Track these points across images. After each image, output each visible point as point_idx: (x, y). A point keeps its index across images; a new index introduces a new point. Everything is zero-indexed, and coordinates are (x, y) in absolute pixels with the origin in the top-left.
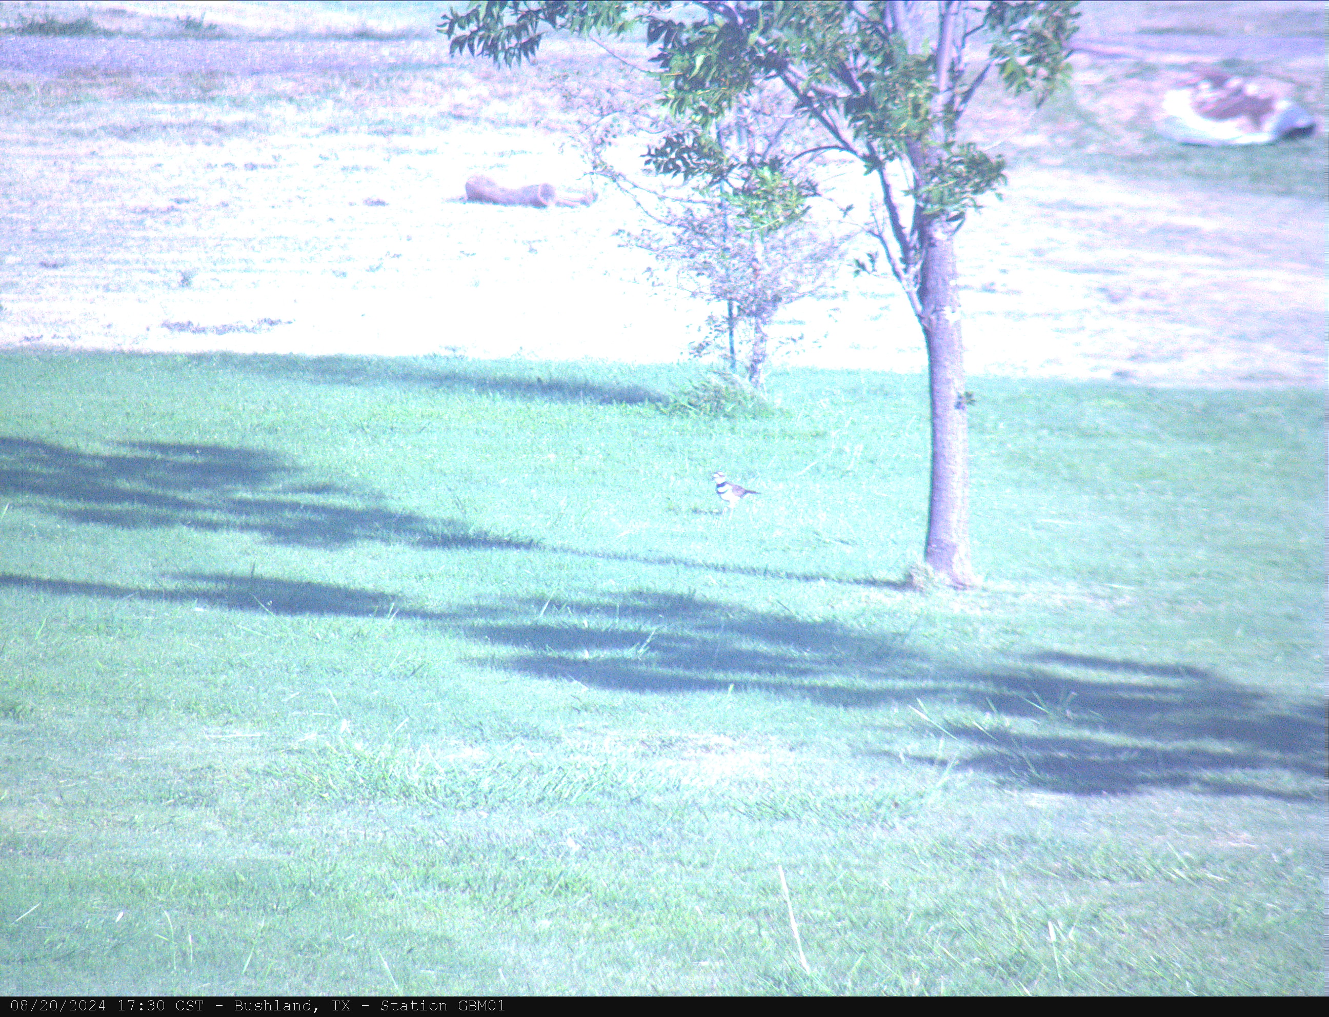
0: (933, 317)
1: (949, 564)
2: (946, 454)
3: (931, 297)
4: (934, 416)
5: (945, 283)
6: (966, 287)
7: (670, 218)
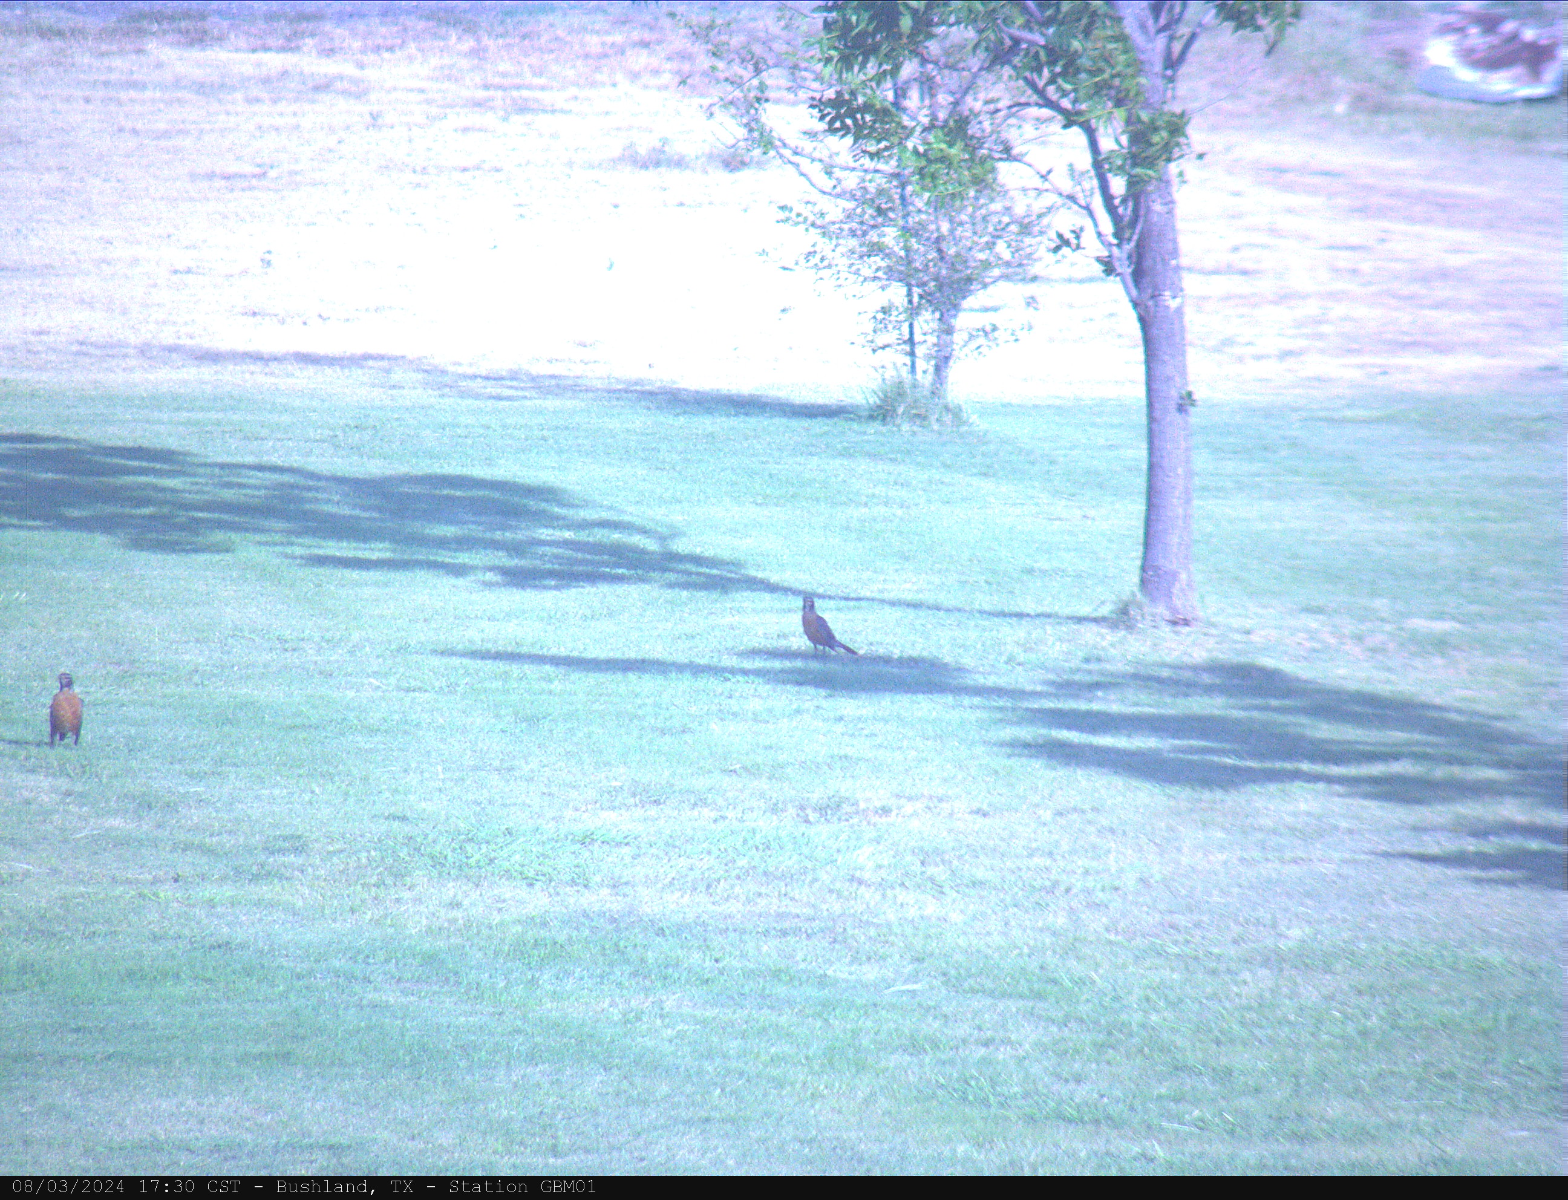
0: (1151, 303)
1: (1169, 595)
2: (1166, 463)
3: (1146, 281)
4: (1151, 418)
5: (1165, 262)
6: (1189, 269)
7: (838, 190)
